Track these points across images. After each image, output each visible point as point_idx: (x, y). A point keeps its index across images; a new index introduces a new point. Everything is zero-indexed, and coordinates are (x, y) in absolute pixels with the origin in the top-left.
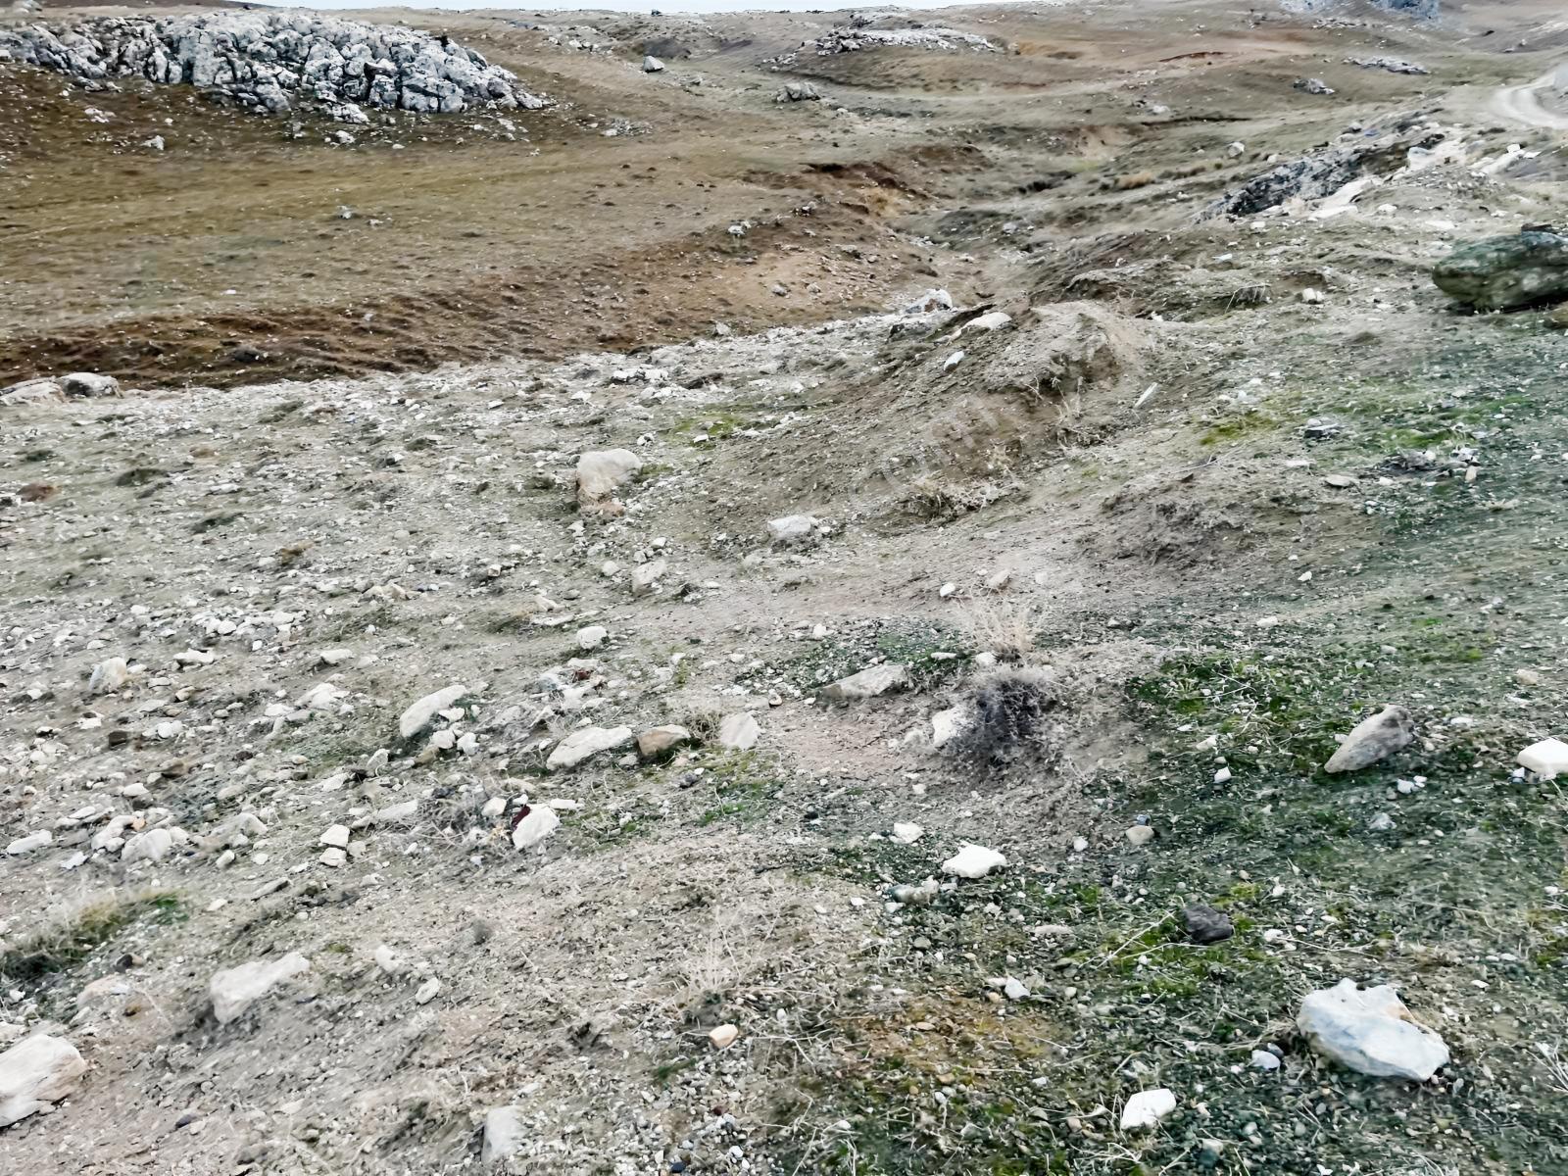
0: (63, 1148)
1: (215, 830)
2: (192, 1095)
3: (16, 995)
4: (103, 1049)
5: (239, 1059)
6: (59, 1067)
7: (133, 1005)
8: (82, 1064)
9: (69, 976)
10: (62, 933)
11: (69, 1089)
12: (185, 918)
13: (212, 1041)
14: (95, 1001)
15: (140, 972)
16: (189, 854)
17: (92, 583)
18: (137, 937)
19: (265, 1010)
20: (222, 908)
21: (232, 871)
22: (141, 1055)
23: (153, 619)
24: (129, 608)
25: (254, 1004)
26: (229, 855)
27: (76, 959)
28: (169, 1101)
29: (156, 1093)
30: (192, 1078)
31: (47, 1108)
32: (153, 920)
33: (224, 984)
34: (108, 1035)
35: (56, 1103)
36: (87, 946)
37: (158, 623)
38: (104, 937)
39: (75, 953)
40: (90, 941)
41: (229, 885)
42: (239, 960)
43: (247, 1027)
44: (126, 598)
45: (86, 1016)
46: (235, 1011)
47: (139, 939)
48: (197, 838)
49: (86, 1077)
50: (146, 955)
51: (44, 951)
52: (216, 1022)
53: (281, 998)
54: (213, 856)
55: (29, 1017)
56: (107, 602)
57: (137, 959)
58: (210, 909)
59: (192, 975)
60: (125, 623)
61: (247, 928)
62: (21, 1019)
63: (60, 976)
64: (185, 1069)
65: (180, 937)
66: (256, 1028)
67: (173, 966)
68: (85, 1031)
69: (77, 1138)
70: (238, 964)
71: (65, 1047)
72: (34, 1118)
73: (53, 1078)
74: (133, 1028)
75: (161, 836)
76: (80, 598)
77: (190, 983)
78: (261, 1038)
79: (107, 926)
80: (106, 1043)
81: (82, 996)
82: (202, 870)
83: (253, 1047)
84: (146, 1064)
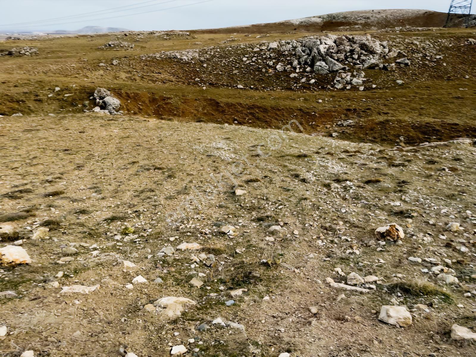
0: (398, 338)
1: (467, 285)
2: (436, 351)
3: (399, 294)
4: (416, 322)
5: (453, 351)
6: (405, 319)
7: (429, 317)
8: (411, 322)
9: (414, 299)
10: (417, 287)
11: (405, 326)
12: (450, 304)
13: (447, 341)
14: (419, 309)
15: (433, 309)
16: (457, 287)
17: (458, 200)
18: (436, 300)
19: (466, 343)
20: (461, 307)
21: (468, 299)
22: (426, 331)
23: (472, 216)
24: (466, 211)
25: (464, 340)
26: (469, 294)
27: (417, 295)
28: (429, 347)
29: (427, 343)
30: (437, 346)
31: (398, 326)
32: (441, 299)
33: (456, 328)
34: (419, 319)
35: (401, 327)
36: (422, 294)
37: (473, 218)
38: (427, 295)
39: (418, 294)
40: (423, 293)
41: (466, 303)
42: (461, 325)
43: (459, 344)
44: (466, 208)
45: (415, 311)
46: (457, 338)
47: (436, 301)
48: (461, 284)
49: (411, 326)
50: (436, 306)
51: (411, 288)
52: (450, 337)
53: (472, 344)
54: (464, 292)
55: (401, 302)
56: (460, 206)
57: (434, 306)
58: (458, 306)
59: (446, 320)
60: (463, 214)
61: (468, 318)
62: (399, 301)
63: (412, 297)
64: (437, 343)
65: (447, 308)
66: (461, 346)
67: (442, 314)
68: (414, 315)
69: (402, 339)
70: (461, 326)
71: (408, 315)
72: (394, 326)
73: (403, 320)
74: (426, 323)
75: (452, 278)
76: (453, 203)
77: (445, 321)
78: (461, 350)
79: (429, 292)
80: (418, 321)
81: (416, 306)
82: (460, 294)
83: (458, 351)
84: (427, 334)
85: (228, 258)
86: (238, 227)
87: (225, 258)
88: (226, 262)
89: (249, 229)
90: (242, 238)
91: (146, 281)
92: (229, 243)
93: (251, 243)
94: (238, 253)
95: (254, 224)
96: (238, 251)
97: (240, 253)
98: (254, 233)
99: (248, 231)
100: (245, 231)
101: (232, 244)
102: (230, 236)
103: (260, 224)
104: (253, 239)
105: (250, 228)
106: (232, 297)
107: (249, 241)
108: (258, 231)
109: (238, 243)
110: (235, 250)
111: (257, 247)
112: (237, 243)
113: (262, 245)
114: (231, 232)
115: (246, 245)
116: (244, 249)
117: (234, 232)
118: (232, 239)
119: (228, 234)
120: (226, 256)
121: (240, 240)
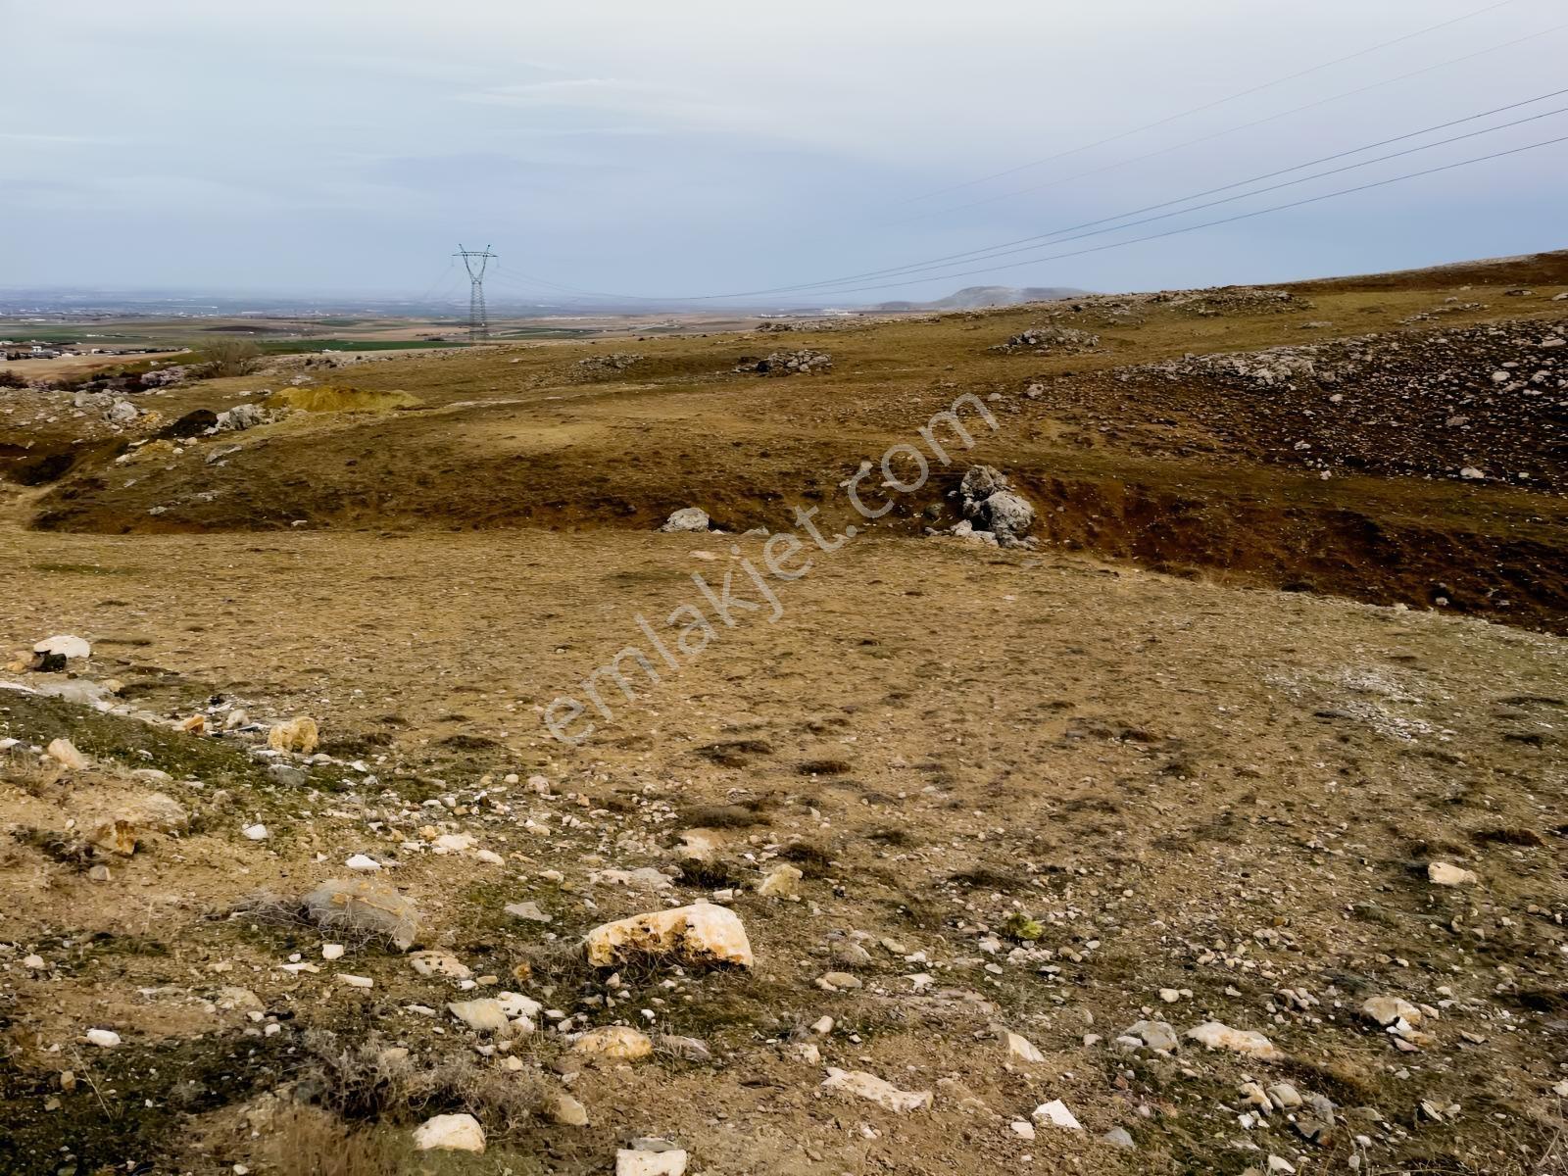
85: (1387, 1125)
86: (1435, 1013)
87: (1378, 1124)
88: (1378, 1140)
89: (1479, 1030)
90: (1449, 1059)
91: (1076, 1125)
92: (1391, 1067)
93: (1489, 1090)
94: (1431, 1119)
95: (1506, 1014)
96: (1429, 1107)
97: (1438, 1117)
98: (1504, 1050)
99: (1479, 1039)
100: (1466, 1034)
101: (1404, 1074)
102: (1397, 1040)
103: (1534, 1022)
104: (1499, 1077)
105: (1488, 1026)
107: (1478, 1080)
108: (1520, 1048)
109: (1432, 1077)
110: (1419, 1103)
111: (1516, 1114)
112: (1429, 1077)
113: (1537, 1110)
114: (1403, 1026)
115: (1466, 1091)
116: (1457, 1107)
117: (1417, 1028)
118: (1407, 1053)
119: (1391, 1030)
120: (1378, 1117)
121: (1442, 1068)
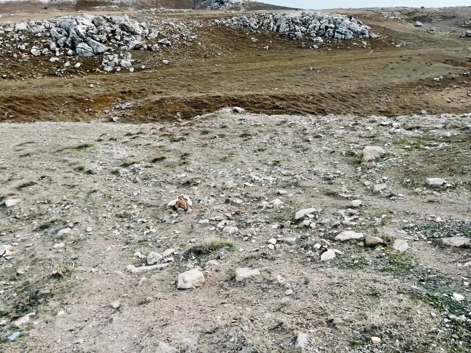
0: (196, 299)
1: (244, 230)
2: (226, 297)
3: (194, 258)
4: (209, 278)
5: (238, 292)
6: (199, 279)
7: (218, 269)
8: (204, 280)
9: (206, 257)
10: (206, 246)
11: (200, 285)
12: (233, 251)
13: (234, 285)
14: (210, 265)
15: (221, 261)
16: (237, 235)
17: (230, 161)
18: (222, 252)
19: (247, 281)
20: (242, 251)
21: (246, 242)
22: (217, 282)
23: (241, 172)
24: (236, 169)
25: (245, 279)
26: (246, 238)
27: (208, 253)
28: (221, 296)
29: (219, 293)
30: (227, 292)
31: (194, 288)
32: (226, 249)
33: (239, 271)
34: (211, 274)
35: (197, 287)
36: (211, 251)
37: (242, 174)
38: (215, 250)
39: (208, 252)
40: (212, 250)
41: (245, 246)
42: (243, 266)
43: (242, 284)
44: (236, 166)
45: (207, 268)
46: (240, 279)
47: (222, 253)
48: (240, 231)
49: (204, 283)
50: (223, 257)
51: (201, 249)
52: (235, 280)
53: (252, 280)
54: (243, 237)
55: (195, 264)
56: (232, 166)
57: (221, 258)
58: (240, 250)
59: (232, 266)
60: (235, 172)
61: (247, 258)
62: (194, 264)
63: (203, 256)
64: (226, 289)
65: (231, 255)
66: (244, 285)
67: (228, 262)
68: (206, 272)
69: (199, 298)
70: (243, 267)
71: (201, 274)
72: (191, 289)
73: (197, 281)
74: (217, 275)
75: (232, 229)
76: (226, 164)
77: (232, 268)
78: (245, 289)
79: (216, 247)
80: (210, 276)
81: (207, 263)
82: (240, 240)
83: (243, 290)
84: (218, 285)
106: (18, 328)
